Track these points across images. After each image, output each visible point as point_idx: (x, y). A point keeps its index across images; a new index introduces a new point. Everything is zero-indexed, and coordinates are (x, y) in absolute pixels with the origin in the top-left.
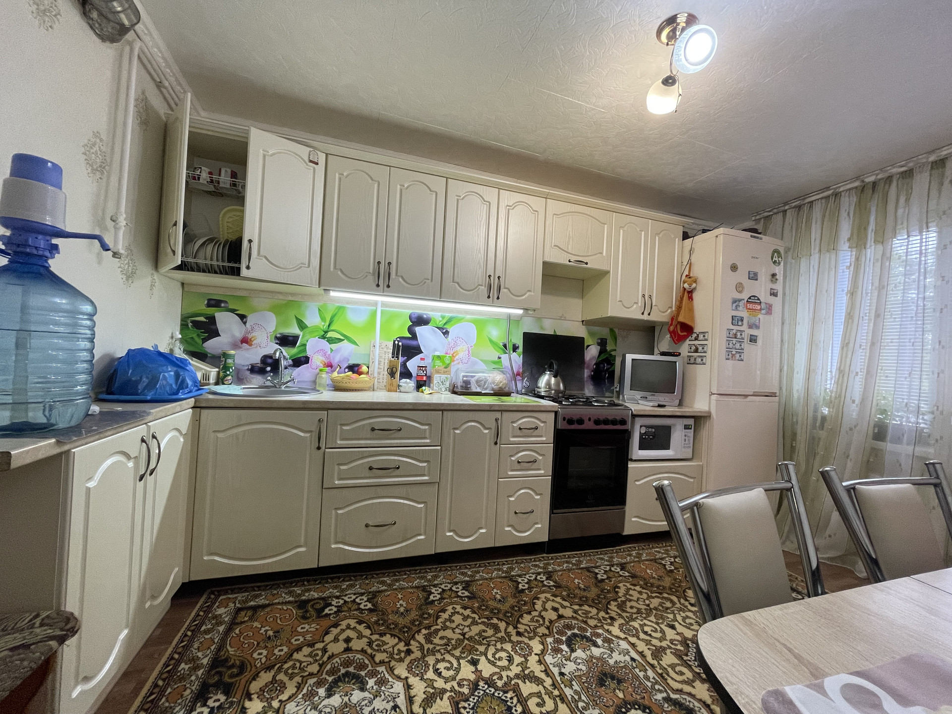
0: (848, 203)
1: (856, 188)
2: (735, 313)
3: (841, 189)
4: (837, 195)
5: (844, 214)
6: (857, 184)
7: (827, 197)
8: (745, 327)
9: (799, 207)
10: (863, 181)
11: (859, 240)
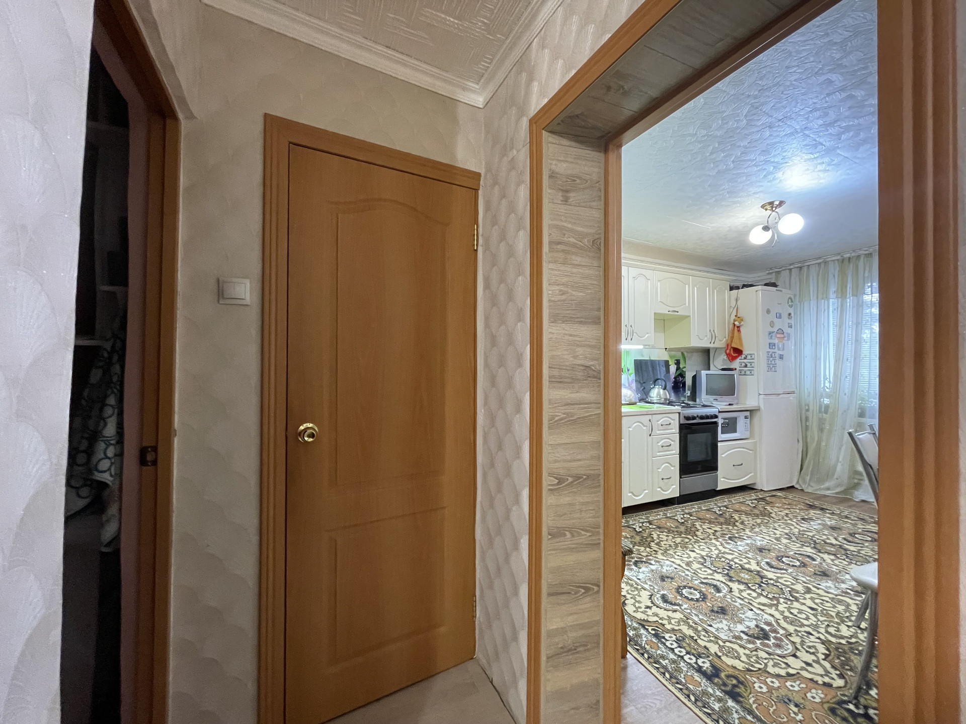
0: (834, 270)
1: (838, 260)
2: (771, 341)
3: (828, 260)
4: (826, 263)
5: (831, 276)
6: (838, 257)
7: (819, 264)
8: (776, 350)
9: (801, 268)
10: (842, 256)
11: (842, 293)
